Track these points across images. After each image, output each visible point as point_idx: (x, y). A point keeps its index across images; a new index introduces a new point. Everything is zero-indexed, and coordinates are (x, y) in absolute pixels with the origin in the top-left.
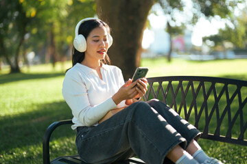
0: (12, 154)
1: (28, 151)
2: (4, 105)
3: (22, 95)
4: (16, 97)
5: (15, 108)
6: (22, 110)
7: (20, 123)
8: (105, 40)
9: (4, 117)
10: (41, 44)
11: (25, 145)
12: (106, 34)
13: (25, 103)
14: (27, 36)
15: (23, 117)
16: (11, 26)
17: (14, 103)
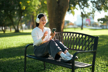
0: (15, 58)
1: (21, 57)
2: (13, 44)
3: (19, 41)
4: (17, 41)
5: (16, 45)
6: (19, 45)
7: (18, 49)
8: (45, 20)
9: (13, 47)
10: (28, 21)
11: (20, 56)
12: (46, 18)
13: (21, 43)
14: (22, 17)
15: (19, 48)
16: (16, 13)
17: (16, 43)
